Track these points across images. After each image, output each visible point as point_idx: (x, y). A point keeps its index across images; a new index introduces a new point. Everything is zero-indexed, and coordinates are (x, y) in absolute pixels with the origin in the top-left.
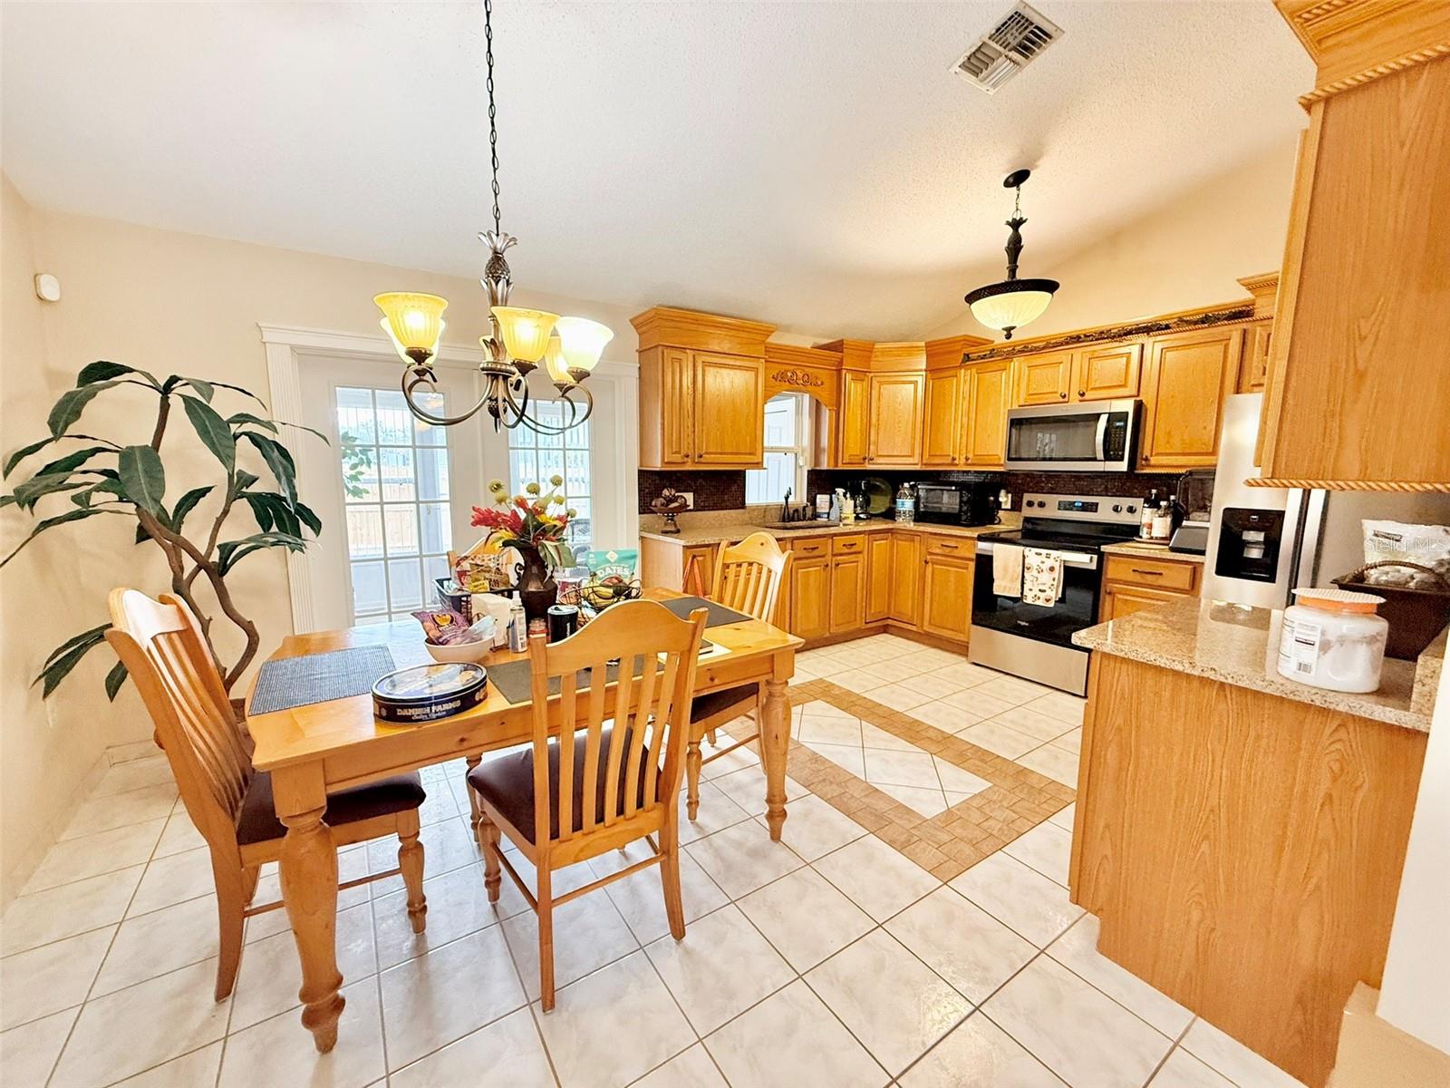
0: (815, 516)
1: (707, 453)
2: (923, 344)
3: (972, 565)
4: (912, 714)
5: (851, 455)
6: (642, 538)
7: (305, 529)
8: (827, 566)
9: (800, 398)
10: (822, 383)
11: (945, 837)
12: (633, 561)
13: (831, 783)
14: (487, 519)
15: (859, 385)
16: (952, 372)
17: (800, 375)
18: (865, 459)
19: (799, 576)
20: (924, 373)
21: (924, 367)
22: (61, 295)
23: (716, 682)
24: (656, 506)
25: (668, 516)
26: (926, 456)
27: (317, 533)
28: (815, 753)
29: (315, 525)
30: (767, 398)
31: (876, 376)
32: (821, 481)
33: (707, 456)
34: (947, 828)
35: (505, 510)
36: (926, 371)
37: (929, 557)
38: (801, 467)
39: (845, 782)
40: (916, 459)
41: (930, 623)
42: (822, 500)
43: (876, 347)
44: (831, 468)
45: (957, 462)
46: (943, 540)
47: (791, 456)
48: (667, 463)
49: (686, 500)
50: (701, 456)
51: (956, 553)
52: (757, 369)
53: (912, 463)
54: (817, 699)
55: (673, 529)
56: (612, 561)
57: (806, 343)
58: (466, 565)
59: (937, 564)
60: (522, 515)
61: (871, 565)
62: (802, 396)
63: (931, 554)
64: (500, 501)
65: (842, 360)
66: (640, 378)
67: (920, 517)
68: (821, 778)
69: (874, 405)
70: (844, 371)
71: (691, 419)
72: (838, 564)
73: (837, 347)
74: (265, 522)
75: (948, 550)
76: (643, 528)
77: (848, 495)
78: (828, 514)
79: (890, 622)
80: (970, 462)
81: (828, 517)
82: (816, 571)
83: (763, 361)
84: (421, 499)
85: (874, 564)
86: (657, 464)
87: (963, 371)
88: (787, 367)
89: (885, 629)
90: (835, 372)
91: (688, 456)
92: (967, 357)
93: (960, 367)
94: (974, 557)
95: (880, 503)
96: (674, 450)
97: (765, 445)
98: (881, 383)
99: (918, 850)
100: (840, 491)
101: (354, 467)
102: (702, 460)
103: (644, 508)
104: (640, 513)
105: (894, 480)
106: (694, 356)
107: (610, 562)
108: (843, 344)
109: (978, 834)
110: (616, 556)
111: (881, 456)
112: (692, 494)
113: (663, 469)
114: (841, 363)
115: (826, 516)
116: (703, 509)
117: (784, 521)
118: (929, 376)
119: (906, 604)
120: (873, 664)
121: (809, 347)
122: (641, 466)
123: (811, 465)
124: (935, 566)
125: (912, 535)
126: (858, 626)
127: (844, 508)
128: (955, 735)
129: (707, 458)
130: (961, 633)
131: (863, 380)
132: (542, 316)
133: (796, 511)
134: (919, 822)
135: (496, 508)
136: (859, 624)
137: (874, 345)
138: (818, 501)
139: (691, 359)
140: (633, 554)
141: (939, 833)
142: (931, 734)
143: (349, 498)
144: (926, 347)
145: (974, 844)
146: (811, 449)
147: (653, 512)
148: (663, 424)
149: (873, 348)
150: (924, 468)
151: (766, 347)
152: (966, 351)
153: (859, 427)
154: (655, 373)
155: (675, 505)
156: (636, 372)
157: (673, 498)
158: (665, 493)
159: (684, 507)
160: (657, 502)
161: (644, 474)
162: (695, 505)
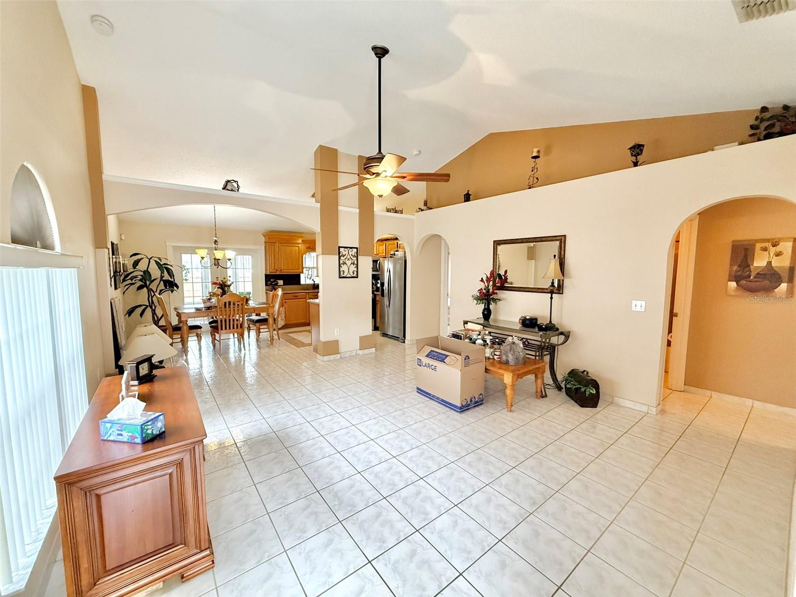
6: (266, 293)
7: (175, 288)
14: (214, 283)
25: (272, 287)
27: (178, 289)
29: (177, 287)
30: (303, 254)
35: (218, 282)
48: (270, 272)
49: (278, 282)
50: (281, 270)
52: (299, 246)
55: (274, 290)
58: (212, 294)
60: (221, 283)
64: (217, 280)
71: (278, 260)
74: (165, 286)
76: (266, 290)
83: (301, 244)
84: (203, 281)
86: (268, 273)
88: (311, 245)
91: (277, 270)
96: (273, 269)
97: (304, 266)
101: (185, 274)
103: (266, 285)
107: (245, 294)
112: (283, 281)
113: (270, 274)
116: (287, 285)
122: (266, 273)
129: (284, 271)
135: (216, 281)
139: (278, 245)
143: (184, 281)
147: (268, 285)
148: (269, 262)
151: (302, 240)
154: (268, 248)
155: (274, 283)
156: (264, 248)
157: (274, 282)
158: (271, 280)
159: (276, 284)
160: (269, 283)
161: (266, 276)
162: (283, 283)
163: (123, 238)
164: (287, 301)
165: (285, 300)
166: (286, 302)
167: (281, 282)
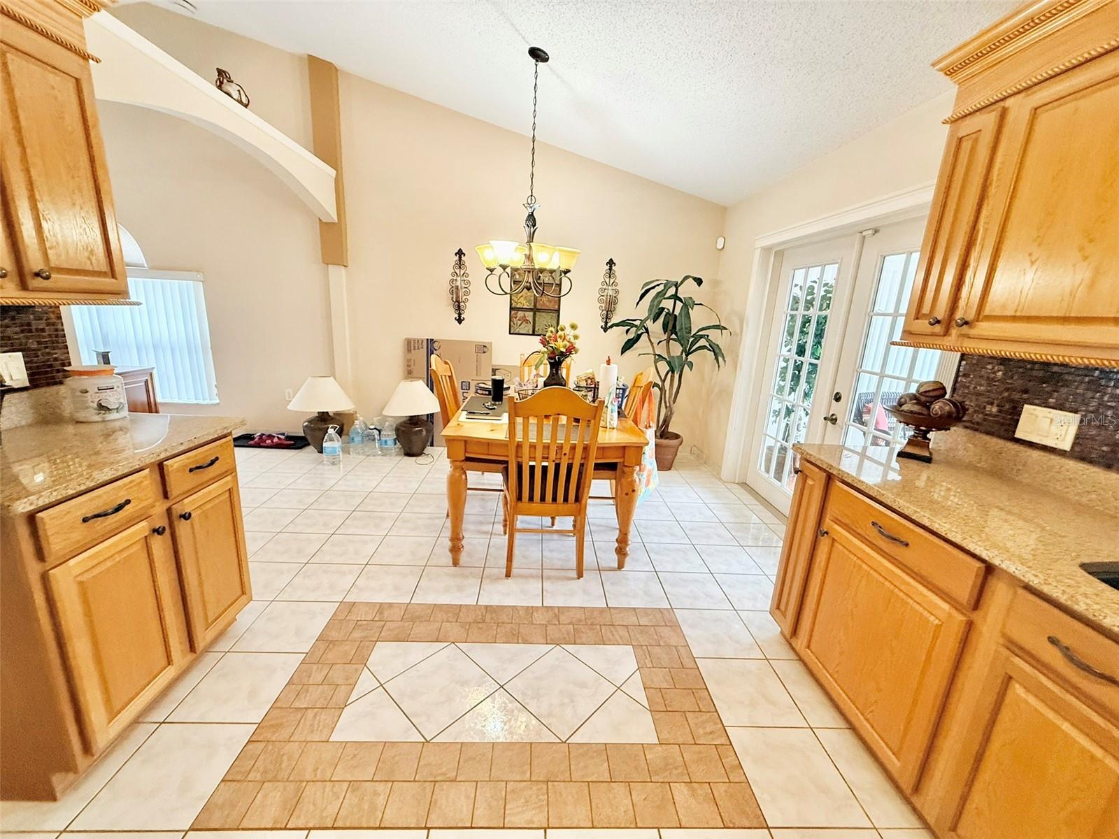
11: (357, 634)
22: (724, 245)
34: (358, 643)
99: (371, 611)
109: (330, 656)
134: (382, 634)
141: (362, 634)
145: (333, 643)
162: (1075, 444)
163: (720, 245)
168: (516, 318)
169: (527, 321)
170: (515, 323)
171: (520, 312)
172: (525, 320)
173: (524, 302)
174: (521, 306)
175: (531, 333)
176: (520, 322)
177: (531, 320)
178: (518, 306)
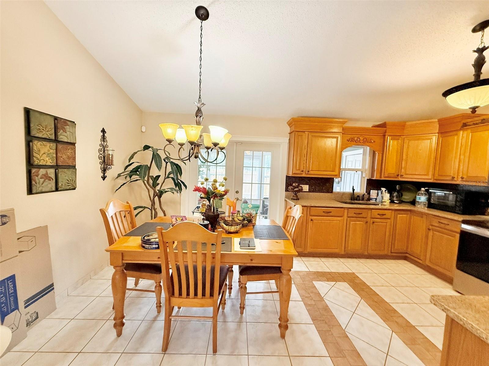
0: (369, 199)
1: (312, 170)
2: (437, 120)
3: (458, 236)
4: (394, 306)
5: (389, 173)
8: (367, 222)
9: (365, 148)
10: (374, 142)
12: (258, 208)
13: (326, 323)
14: (198, 190)
15: (396, 142)
16: (455, 133)
17: (362, 138)
18: (398, 175)
19: (351, 226)
20: (437, 134)
21: (437, 131)
22: (146, 131)
23: (253, 261)
24: (289, 189)
25: (295, 193)
26: (436, 175)
27: (186, 189)
28: (327, 306)
29: (186, 186)
30: (343, 149)
31: (406, 137)
32: (373, 184)
33: (312, 172)
36: (438, 133)
37: (431, 227)
38: (364, 177)
39: (333, 326)
40: (430, 177)
41: (430, 261)
42: (373, 193)
43: (407, 123)
44: (378, 179)
45: (455, 179)
46: (440, 219)
47: (360, 173)
48: (294, 173)
49: (302, 188)
50: (308, 171)
51: (447, 227)
52: (338, 137)
53: (429, 178)
54: (345, 281)
55: (295, 198)
56: (250, 208)
57: (369, 125)
59: (435, 231)
61: (396, 225)
62: (367, 147)
63: (432, 225)
64: (202, 184)
65: (386, 131)
66: (289, 142)
67: (431, 205)
68: (322, 319)
69: (405, 150)
70: (386, 136)
71: (305, 158)
72: (374, 222)
73: (383, 125)
75: (442, 225)
76: (286, 197)
77: (387, 192)
78: (376, 199)
79: (407, 255)
80: (464, 179)
81: (376, 200)
82: (360, 224)
83: (342, 134)
85: (397, 225)
86: (290, 174)
87: (461, 132)
88: (355, 136)
89: (405, 258)
90: (382, 137)
91: (303, 171)
92: (465, 125)
93: (460, 130)
94: (459, 231)
95: (407, 196)
96: (297, 169)
97: (341, 167)
98: (410, 140)
100: (383, 189)
102: (309, 173)
103: (287, 190)
104: (285, 191)
105: (417, 186)
106: (308, 134)
107: (249, 208)
108: (386, 124)
110: (252, 206)
111: (407, 174)
112: (308, 186)
113: (292, 176)
114: (385, 132)
115: (375, 200)
116: (313, 192)
117: (352, 200)
118: (440, 135)
119: (417, 248)
120: (388, 273)
121: (371, 127)
122: (288, 174)
123: (369, 176)
124: (435, 232)
125: (421, 214)
126: (386, 253)
127: (384, 197)
128: (416, 327)
129: (311, 172)
130: (449, 271)
131: (398, 139)
132: (192, 127)
133: (358, 196)
136: (385, 252)
137: (406, 123)
138: (371, 193)
139: (307, 135)
140: (258, 206)
142: (399, 320)
144: (438, 121)
146: (369, 170)
147: (289, 191)
148: (293, 159)
149: (405, 125)
150: (435, 181)
151: (343, 128)
152: (464, 121)
153: (395, 161)
154: (292, 141)
155: (297, 189)
156: (287, 141)
157: (297, 187)
158: (294, 184)
159: (301, 190)
160: (290, 188)
161: (288, 177)
162: (309, 190)
163: (144, 130)
164: (313, 218)
165: (311, 216)
166: (312, 220)
167: (306, 188)
168: (37, 176)
169: (50, 179)
170: (37, 181)
171: (41, 170)
172: (46, 177)
173: (47, 159)
174: (44, 163)
175: (54, 189)
176: (42, 180)
177: (53, 176)
178: (41, 163)
